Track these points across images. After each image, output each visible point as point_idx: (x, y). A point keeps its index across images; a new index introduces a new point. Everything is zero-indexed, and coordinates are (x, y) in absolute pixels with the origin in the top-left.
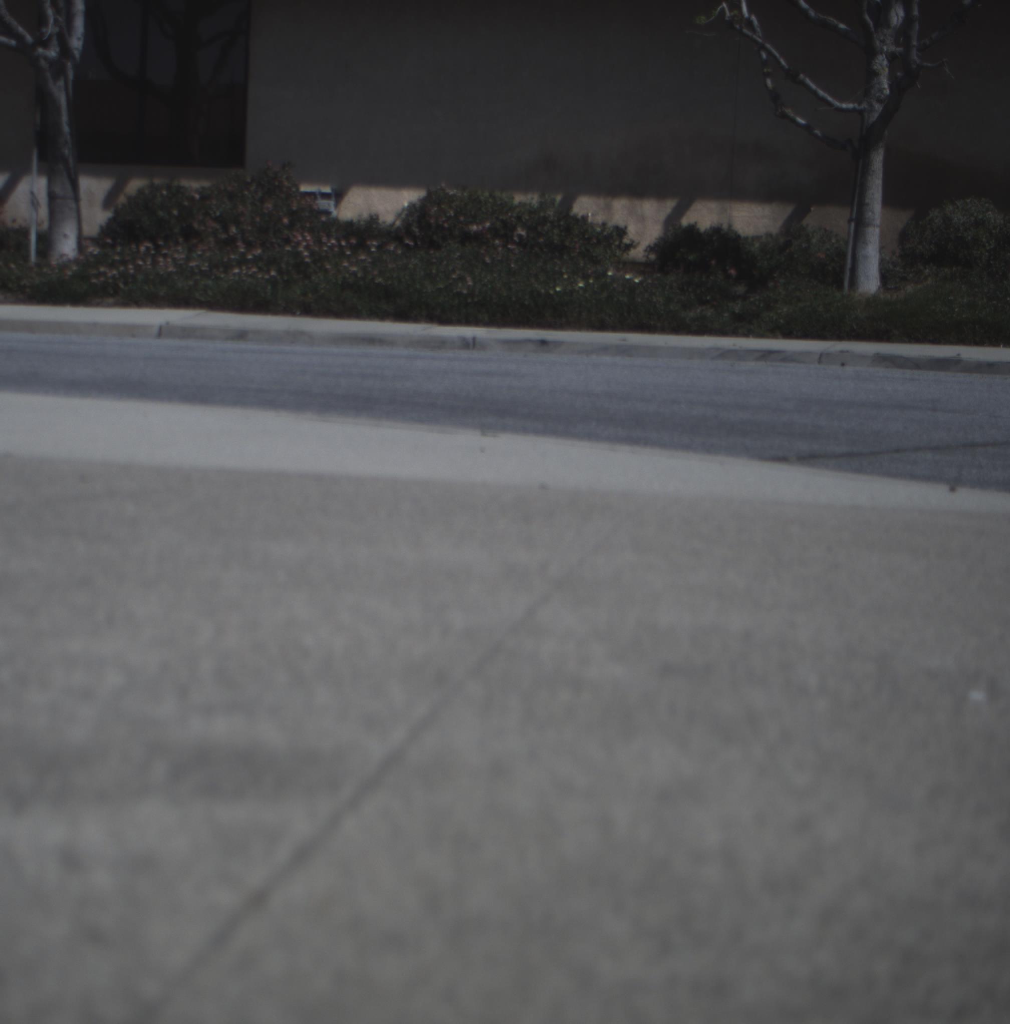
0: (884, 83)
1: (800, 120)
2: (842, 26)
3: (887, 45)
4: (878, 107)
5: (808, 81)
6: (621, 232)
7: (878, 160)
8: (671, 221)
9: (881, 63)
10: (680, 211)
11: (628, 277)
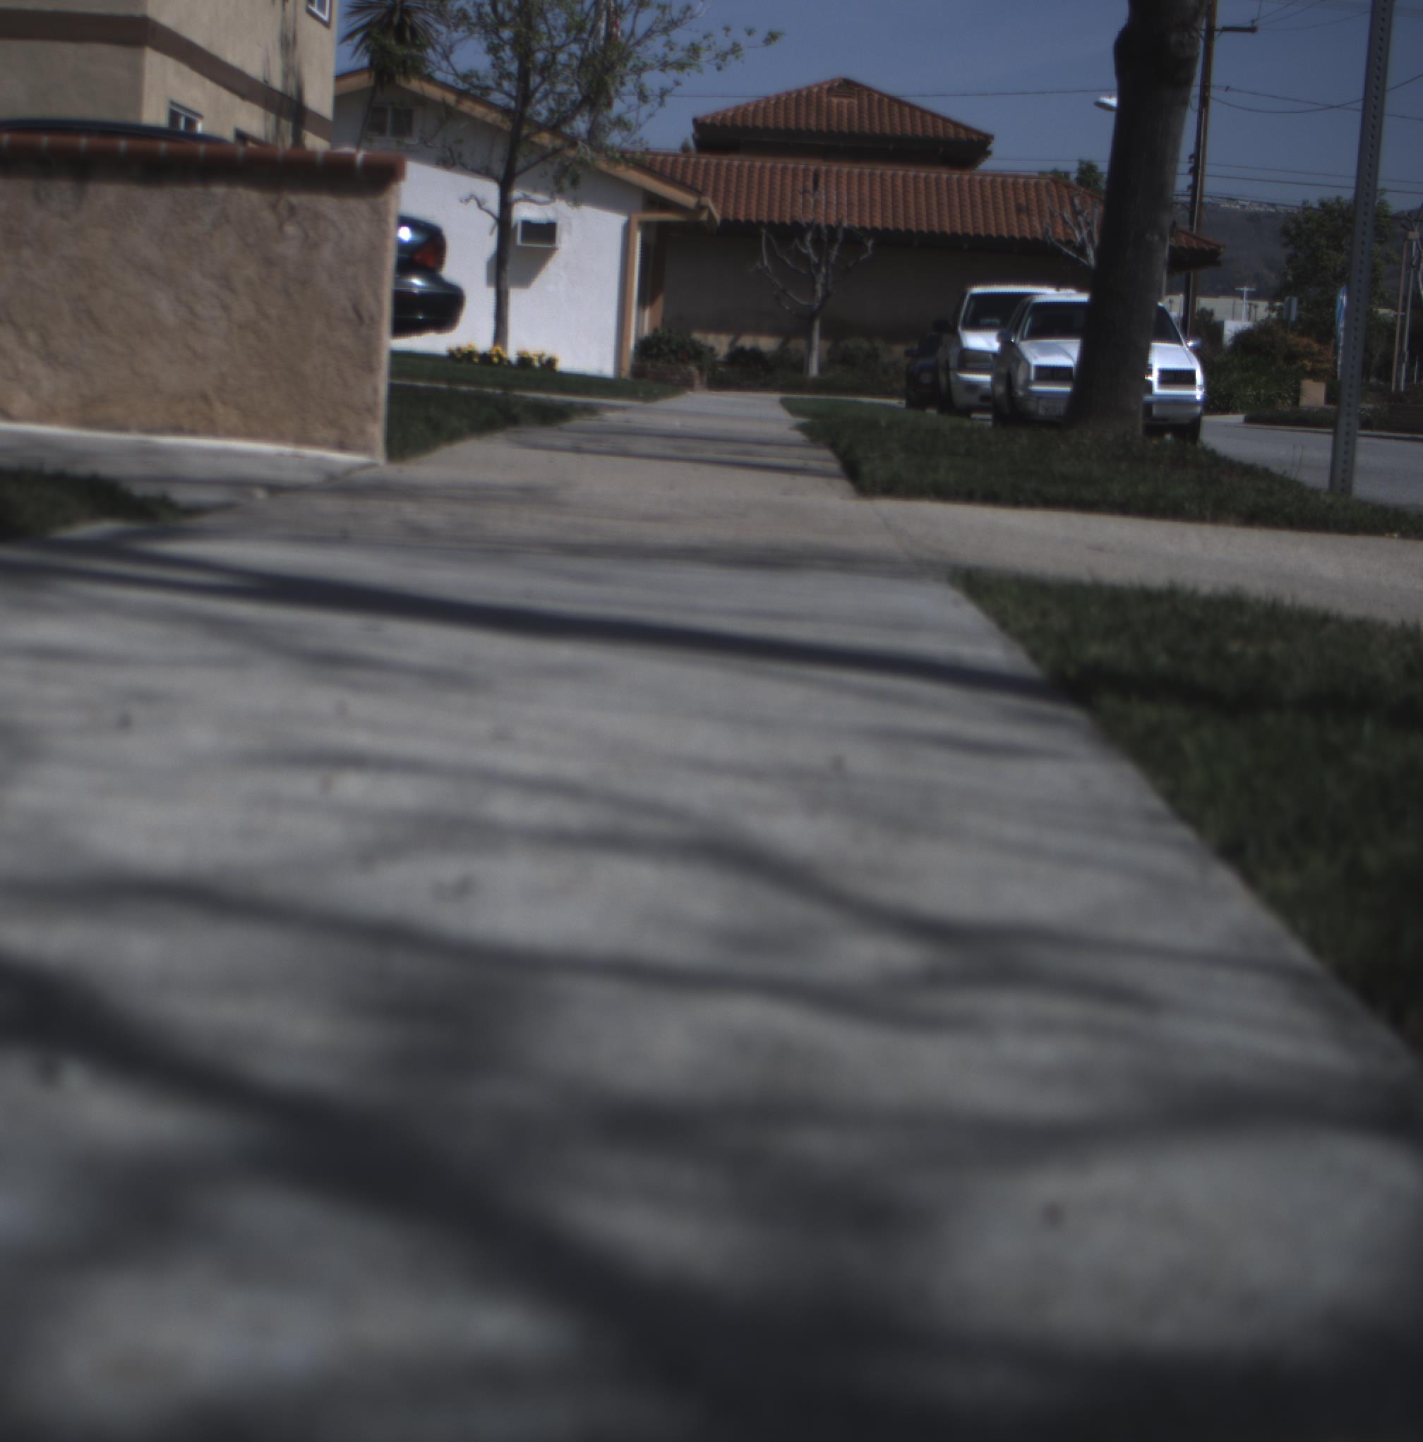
0: (820, 294)
1: (787, 308)
2: (803, 272)
3: (820, 279)
4: (817, 304)
5: (791, 295)
6: (712, 349)
7: (817, 325)
8: (732, 344)
9: (819, 287)
10: (736, 339)
11: (720, 369)
